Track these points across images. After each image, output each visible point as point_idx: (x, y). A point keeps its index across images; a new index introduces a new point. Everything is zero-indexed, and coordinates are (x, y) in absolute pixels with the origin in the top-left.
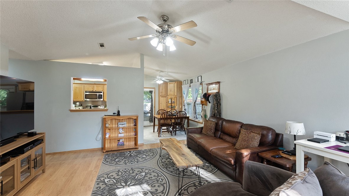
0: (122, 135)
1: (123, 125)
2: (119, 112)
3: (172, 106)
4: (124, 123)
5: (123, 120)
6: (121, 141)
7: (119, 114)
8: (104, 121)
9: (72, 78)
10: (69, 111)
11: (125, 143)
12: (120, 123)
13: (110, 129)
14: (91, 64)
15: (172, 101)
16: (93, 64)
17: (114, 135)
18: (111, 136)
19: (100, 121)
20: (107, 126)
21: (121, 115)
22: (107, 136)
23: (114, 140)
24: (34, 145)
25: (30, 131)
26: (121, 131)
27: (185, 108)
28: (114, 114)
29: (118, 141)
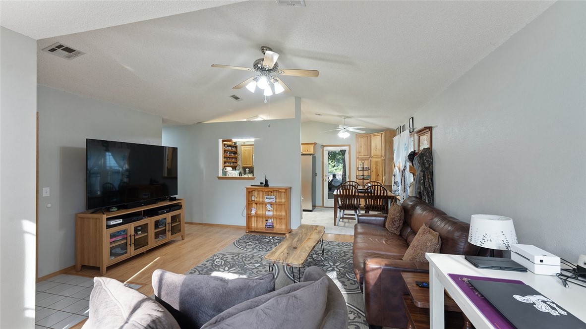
0: (271, 213)
1: (270, 199)
2: (266, 181)
3: (363, 175)
4: (272, 197)
5: (272, 194)
6: (269, 221)
7: (267, 185)
8: (249, 192)
9: (220, 141)
10: (217, 179)
11: (275, 225)
12: (267, 197)
13: (256, 204)
14: (245, 120)
15: (363, 168)
16: (249, 120)
17: (261, 213)
18: (258, 213)
19: (245, 192)
20: (253, 199)
21: (269, 185)
22: (253, 212)
23: (261, 219)
24: (170, 209)
25: (172, 196)
26: (269, 207)
27: (396, 180)
28: (261, 183)
29: (267, 220)
